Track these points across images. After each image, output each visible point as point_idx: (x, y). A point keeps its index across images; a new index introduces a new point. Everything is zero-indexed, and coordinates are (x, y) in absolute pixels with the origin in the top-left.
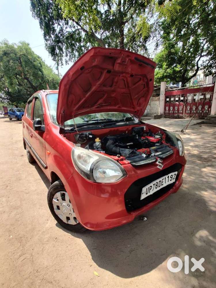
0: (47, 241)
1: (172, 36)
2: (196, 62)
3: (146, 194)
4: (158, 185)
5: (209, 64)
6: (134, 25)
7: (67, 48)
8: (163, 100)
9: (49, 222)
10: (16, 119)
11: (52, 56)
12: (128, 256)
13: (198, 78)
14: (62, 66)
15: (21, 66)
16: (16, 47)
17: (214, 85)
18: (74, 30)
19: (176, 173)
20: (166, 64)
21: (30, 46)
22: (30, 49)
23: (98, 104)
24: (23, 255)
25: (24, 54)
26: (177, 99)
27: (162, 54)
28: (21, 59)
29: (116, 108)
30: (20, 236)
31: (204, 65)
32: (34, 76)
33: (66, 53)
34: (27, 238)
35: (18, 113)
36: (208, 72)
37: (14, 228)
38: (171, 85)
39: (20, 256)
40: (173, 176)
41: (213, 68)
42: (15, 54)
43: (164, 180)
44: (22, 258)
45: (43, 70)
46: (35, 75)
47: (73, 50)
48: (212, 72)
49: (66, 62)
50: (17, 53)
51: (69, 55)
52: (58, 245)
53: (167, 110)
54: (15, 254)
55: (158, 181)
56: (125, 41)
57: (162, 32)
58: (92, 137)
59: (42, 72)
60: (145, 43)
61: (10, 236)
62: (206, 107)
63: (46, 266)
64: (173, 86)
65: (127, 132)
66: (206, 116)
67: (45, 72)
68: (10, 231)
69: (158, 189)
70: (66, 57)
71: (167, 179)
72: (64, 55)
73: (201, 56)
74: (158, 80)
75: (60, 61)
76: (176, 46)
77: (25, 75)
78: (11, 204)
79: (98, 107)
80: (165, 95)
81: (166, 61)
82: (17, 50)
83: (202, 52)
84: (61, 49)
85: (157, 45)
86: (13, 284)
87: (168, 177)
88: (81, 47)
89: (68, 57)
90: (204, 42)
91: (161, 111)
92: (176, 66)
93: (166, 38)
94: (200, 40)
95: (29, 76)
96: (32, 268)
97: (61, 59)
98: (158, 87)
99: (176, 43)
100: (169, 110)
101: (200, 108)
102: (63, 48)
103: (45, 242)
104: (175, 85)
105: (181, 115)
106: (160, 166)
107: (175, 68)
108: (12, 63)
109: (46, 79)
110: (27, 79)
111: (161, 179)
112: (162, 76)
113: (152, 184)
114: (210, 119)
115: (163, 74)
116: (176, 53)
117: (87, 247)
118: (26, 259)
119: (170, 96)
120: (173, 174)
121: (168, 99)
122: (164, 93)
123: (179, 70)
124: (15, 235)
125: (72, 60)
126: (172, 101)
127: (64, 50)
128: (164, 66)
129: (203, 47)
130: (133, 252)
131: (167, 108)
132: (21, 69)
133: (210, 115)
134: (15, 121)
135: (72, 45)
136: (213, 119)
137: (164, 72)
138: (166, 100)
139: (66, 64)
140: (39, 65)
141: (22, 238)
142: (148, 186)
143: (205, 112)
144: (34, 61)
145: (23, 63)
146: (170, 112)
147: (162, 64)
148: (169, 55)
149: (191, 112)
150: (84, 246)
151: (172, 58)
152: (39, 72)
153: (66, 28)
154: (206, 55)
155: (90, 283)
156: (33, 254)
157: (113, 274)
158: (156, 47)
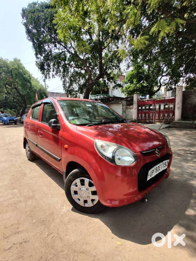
0: (68, 222)
1: (139, 60)
2: (159, 80)
3: (151, 176)
4: (157, 170)
5: (169, 82)
6: (110, 50)
7: (54, 65)
8: (136, 108)
9: (64, 207)
10: (2, 124)
11: (41, 71)
12: (141, 229)
13: (161, 92)
14: (50, 79)
15: (12, 78)
16: (8, 62)
17: (175, 97)
18: (61, 51)
19: (168, 161)
20: (135, 80)
21: (21, 62)
22: (21, 64)
24: (50, 234)
25: (15, 68)
26: (147, 108)
27: (132, 73)
28: (12, 72)
30: (42, 219)
31: (164, 82)
32: (22, 87)
33: (53, 69)
34: (49, 221)
35: (5, 118)
36: (169, 88)
37: (34, 214)
38: (141, 97)
39: (48, 235)
40: (167, 163)
41: (173, 85)
42: (7, 68)
43: (160, 166)
44: (51, 236)
45: (32, 81)
46: (24, 86)
47: (59, 67)
48: (172, 88)
49: (53, 76)
50: (9, 67)
51: (55, 70)
52: (79, 225)
53: (140, 116)
54: (43, 234)
55: (157, 166)
56: (103, 61)
57: (132, 58)
59: (30, 83)
60: (119, 64)
61: (32, 220)
62: (171, 115)
63: (74, 241)
64: (142, 97)
66: (172, 122)
67: (33, 83)
68: (31, 216)
69: (158, 173)
70: (52, 72)
71: (162, 165)
72: (52, 70)
73: (162, 76)
74: (130, 92)
75: (47, 75)
76: (143, 67)
77: (14, 85)
78: (25, 195)
80: (137, 104)
81: (136, 78)
82: (9, 65)
83: (163, 73)
84: (49, 66)
85: (129, 67)
86: (50, 257)
87: (163, 164)
88: (66, 64)
89: (55, 72)
90: (164, 66)
91: (135, 118)
92: (143, 82)
93: (134, 61)
94: (161, 64)
95: (17, 86)
96: (62, 244)
97: (49, 74)
98: (131, 98)
99: (143, 65)
100: (142, 116)
101: (166, 115)
102: (51, 65)
103: (67, 222)
104: (143, 97)
105: (151, 121)
106: (158, 154)
107: (143, 84)
108: (4, 75)
109: (34, 89)
110: (16, 88)
111: (158, 165)
112: (133, 90)
113: (153, 169)
114: (175, 124)
115: (134, 88)
116: (143, 73)
117: (105, 224)
118: (54, 237)
119: (142, 105)
120: (166, 161)
121: (140, 108)
122: (137, 103)
123: (146, 85)
124: (37, 219)
125: (58, 75)
126: (144, 109)
127: (52, 67)
128: (135, 82)
129: (163, 69)
130: (144, 226)
131: (140, 115)
132: (11, 80)
133: (174, 120)
134: (2, 125)
135: (59, 63)
136: (177, 124)
137: (135, 86)
138: (138, 108)
139: (53, 78)
140: (29, 78)
141: (45, 222)
142: (152, 170)
143: (170, 118)
144: (24, 74)
145: (14, 75)
146: (143, 118)
147: (133, 80)
148: (138, 74)
149: (159, 118)
150: (102, 224)
151: (140, 76)
152: (28, 83)
153: (54, 49)
154: (166, 75)
155: (116, 251)
156: (59, 233)
157: (133, 243)
158: (128, 67)
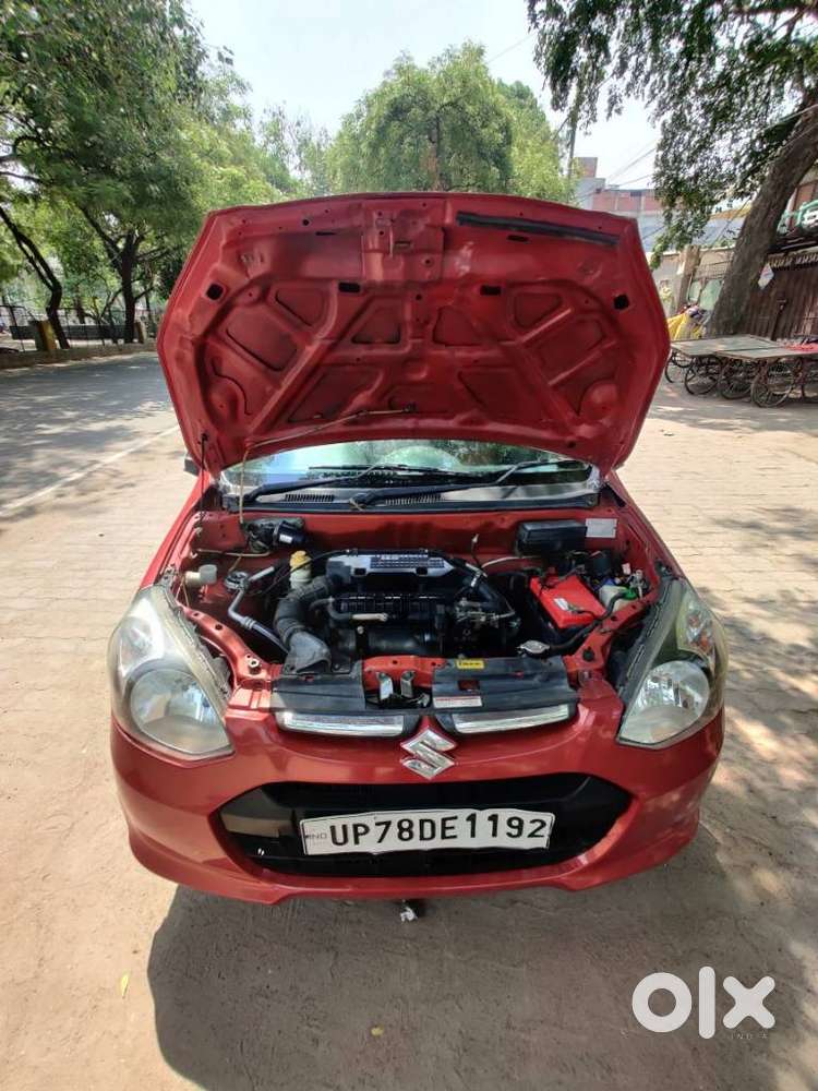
3: (338, 844)
4: (417, 831)
7: (631, 30)
14: (591, 126)
15: (438, 151)
19: (547, 818)
23: (349, 410)
25: (453, 100)
28: (442, 125)
29: (451, 424)
33: (622, 57)
40: (529, 826)
42: (424, 109)
45: (514, 155)
49: (613, 102)
50: (432, 103)
51: (632, 63)
58: (293, 542)
65: (475, 540)
69: (420, 845)
70: (614, 81)
72: (611, 68)
75: (586, 103)
79: (354, 423)
87: (493, 819)
89: (626, 74)
97: (593, 94)
120: (523, 815)
127: (615, 45)
145: (446, 138)
